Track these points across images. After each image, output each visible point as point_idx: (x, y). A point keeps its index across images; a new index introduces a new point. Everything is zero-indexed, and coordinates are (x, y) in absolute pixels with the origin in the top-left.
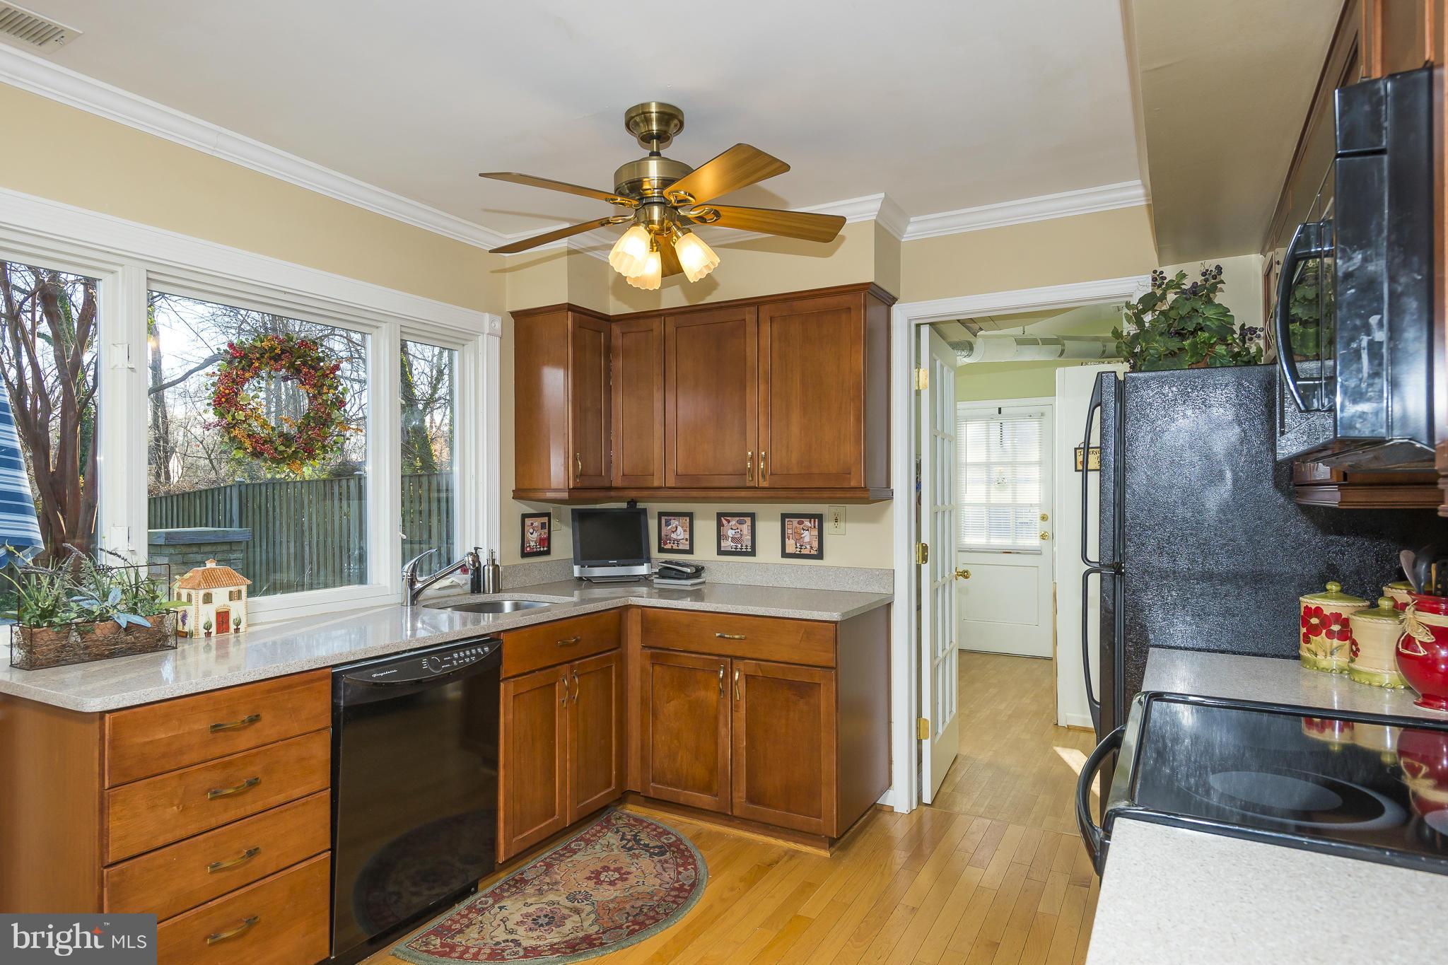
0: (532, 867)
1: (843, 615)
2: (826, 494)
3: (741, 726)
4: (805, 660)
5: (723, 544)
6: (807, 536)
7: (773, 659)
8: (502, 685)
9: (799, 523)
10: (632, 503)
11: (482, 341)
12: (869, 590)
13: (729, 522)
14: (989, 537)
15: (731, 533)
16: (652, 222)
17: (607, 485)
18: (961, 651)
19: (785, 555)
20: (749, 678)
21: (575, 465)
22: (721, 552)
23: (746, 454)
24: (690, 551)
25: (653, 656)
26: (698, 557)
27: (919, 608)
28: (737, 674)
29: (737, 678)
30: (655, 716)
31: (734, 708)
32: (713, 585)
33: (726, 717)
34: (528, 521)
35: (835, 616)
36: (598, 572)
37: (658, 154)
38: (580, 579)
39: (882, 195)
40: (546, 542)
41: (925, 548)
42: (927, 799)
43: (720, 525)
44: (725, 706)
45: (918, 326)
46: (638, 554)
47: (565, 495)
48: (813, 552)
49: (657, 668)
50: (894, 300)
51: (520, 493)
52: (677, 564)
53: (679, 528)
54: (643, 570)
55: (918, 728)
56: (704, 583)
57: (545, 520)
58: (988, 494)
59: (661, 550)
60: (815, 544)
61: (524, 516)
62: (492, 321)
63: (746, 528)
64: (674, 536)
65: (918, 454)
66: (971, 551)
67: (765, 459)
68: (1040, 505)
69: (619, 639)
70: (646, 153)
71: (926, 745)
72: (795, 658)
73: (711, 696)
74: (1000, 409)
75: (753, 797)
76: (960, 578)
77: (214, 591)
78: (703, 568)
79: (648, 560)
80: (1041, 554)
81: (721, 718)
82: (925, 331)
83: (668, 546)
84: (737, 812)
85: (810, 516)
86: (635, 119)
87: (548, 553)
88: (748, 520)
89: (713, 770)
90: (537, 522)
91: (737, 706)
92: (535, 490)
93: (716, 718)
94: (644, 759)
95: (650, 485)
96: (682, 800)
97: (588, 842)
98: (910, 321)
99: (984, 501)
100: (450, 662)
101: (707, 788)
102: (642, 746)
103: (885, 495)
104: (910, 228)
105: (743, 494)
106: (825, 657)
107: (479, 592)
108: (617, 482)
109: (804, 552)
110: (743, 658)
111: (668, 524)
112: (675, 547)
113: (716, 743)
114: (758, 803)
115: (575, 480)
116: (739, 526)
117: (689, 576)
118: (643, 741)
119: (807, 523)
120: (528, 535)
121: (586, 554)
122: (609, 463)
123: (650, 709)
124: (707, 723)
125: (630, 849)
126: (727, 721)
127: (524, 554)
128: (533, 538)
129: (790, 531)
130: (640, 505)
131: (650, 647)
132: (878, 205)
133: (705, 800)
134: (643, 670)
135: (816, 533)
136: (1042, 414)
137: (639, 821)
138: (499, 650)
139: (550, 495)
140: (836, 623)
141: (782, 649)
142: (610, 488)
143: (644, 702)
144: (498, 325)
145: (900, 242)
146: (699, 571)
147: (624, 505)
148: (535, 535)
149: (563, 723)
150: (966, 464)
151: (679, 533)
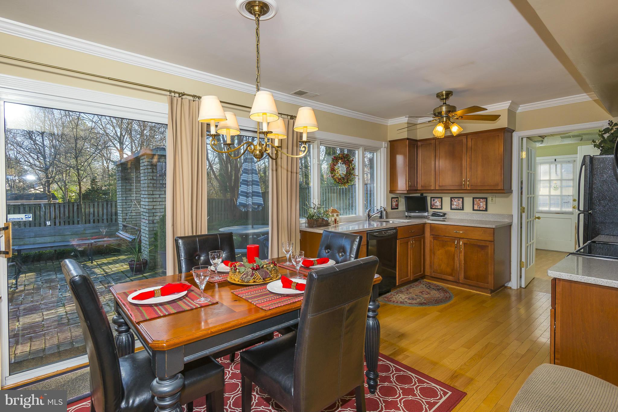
0: (403, 289)
1: (496, 226)
2: (490, 191)
3: (462, 258)
4: (483, 239)
5: (452, 206)
6: (482, 204)
7: (473, 238)
8: (397, 241)
9: (479, 200)
10: (422, 194)
11: (382, 149)
12: (504, 221)
13: (454, 200)
14: (550, 207)
15: (455, 203)
16: (444, 121)
17: (417, 189)
18: (536, 249)
19: (474, 210)
20: (465, 244)
21: (409, 184)
22: (451, 209)
23: (462, 180)
24: (441, 209)
25: (433, 237)
26: (444, 210)
27: (521, 228)
28: (461, 242)
29: (461, 244)
30: (434, 254)
31: (460, 252)
32: (449, 219)
33: (457, 255)
34: (393, 199)
35: (494, 227)
36: (412, 214)
37: (445, 103)
38: (407, 216)
39: (511, 101)
40: (397, 205)
41: (524, 208)
42: (523, 286)
43: (451, 201)
44: (457, 252)
45: (522, 139)
46: (425, 209)
47: (406, 192)
48: (484, 209)
49: (435, 240)
50: (513, 131)
51: (391, 192)
52: (437, 212)
53: (438, 202)
54: (426, 214)
55: (520, 264)
56: (446, 218)
57: (397, 199)
58: (550, 191)
59: (431, 208)
60: (485, 207)
61: (392, 198)
62: (385, 144)
63: (460, 202)
64: (436, 204)
65: (522, 178)
66: (542, 212)
67: (468, 181)
68: (573, 196)
69: (423, 232)
70: (442, 103)
71: (523, 269)
72: (480, 238)
73: (452, 249)
74: (555, 160)
75: (466, 278)
76: (537, 219)
77: (334, 214)
78: (446, 214)
79: (428, 211)
80: (573, 214)
81: (456, 255)
82: (525, 140)
83: (434, 207)
84: (461, 282)
85: (483, 198)
86: (439, 95)
87: (397, 209)
88: (461, 199)
89: (453, 270)
90: (395, 200)
91: (461, 252)
92: (395, 191)
93: (454, 255)
94: (431, 266)
95: (430, 189)
96: (443, 278)
97: (416, 286)
98: (519, 137)
99: (548, 194)
100: (388, 233)
101: (451, 275)
102: (430, 263)
103: (510, 191)
104: (519, 108)
105: (461, 191)
106: (490, 238)
107: (382, 218)
108: (419, 188)
109: (480, 209)
110: (463, 238)
111: (434, 200)
112: (436, 207)
113: (454, 262)
114: (468, 279)
115: (408, 188)
116: (458, 201)
117: (441, 216)
118: (430, 261)
119: (482, 200)
120: (393, 203)
121: (410, 209)
122: (417, 182)
123: (433, 252)
124: (451, 257)
125: (428, 288)
126: (457, 256)
127: (392, 209)
128: (394, 204)
129: (476, 203)
130: (425, 195)
131: (433, 235)
132: (509, 104)
133: (450, 278)
134: (430, 241)
135: (485, 203)
136: (574, 161)
137: (430, 283)
138: (397, 231)
139: (398, 192)
140: (494, 228)
141: (476, 236)
142: (417, 190)
143: (431, 250)
144: (386, 145)
145: (516, 113)
146: (444, 214)
147: (419, 195)
148: (395, 203)
149: (410, 252)
150: (540, 180)
151: (438, 203)
